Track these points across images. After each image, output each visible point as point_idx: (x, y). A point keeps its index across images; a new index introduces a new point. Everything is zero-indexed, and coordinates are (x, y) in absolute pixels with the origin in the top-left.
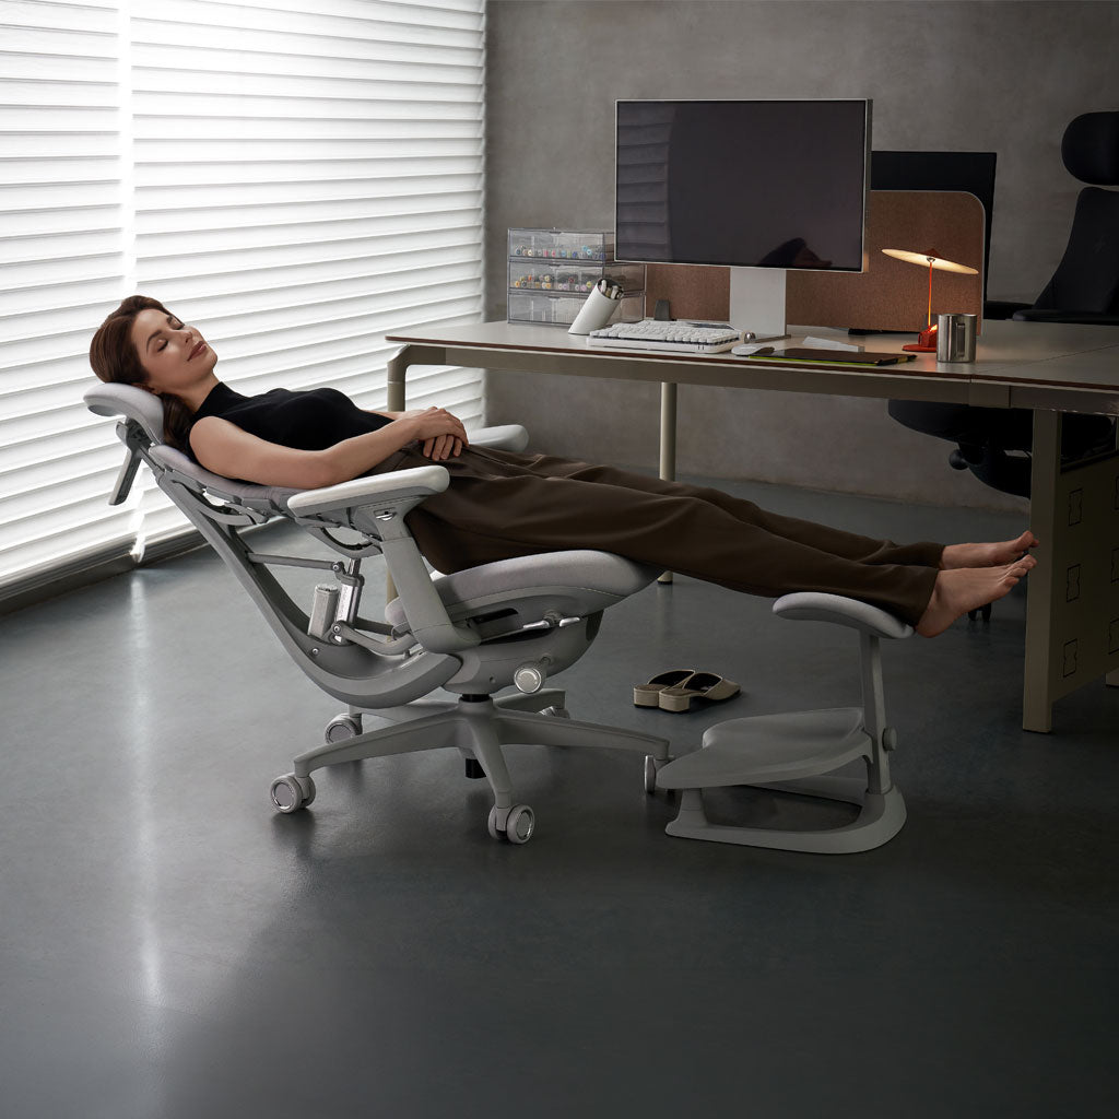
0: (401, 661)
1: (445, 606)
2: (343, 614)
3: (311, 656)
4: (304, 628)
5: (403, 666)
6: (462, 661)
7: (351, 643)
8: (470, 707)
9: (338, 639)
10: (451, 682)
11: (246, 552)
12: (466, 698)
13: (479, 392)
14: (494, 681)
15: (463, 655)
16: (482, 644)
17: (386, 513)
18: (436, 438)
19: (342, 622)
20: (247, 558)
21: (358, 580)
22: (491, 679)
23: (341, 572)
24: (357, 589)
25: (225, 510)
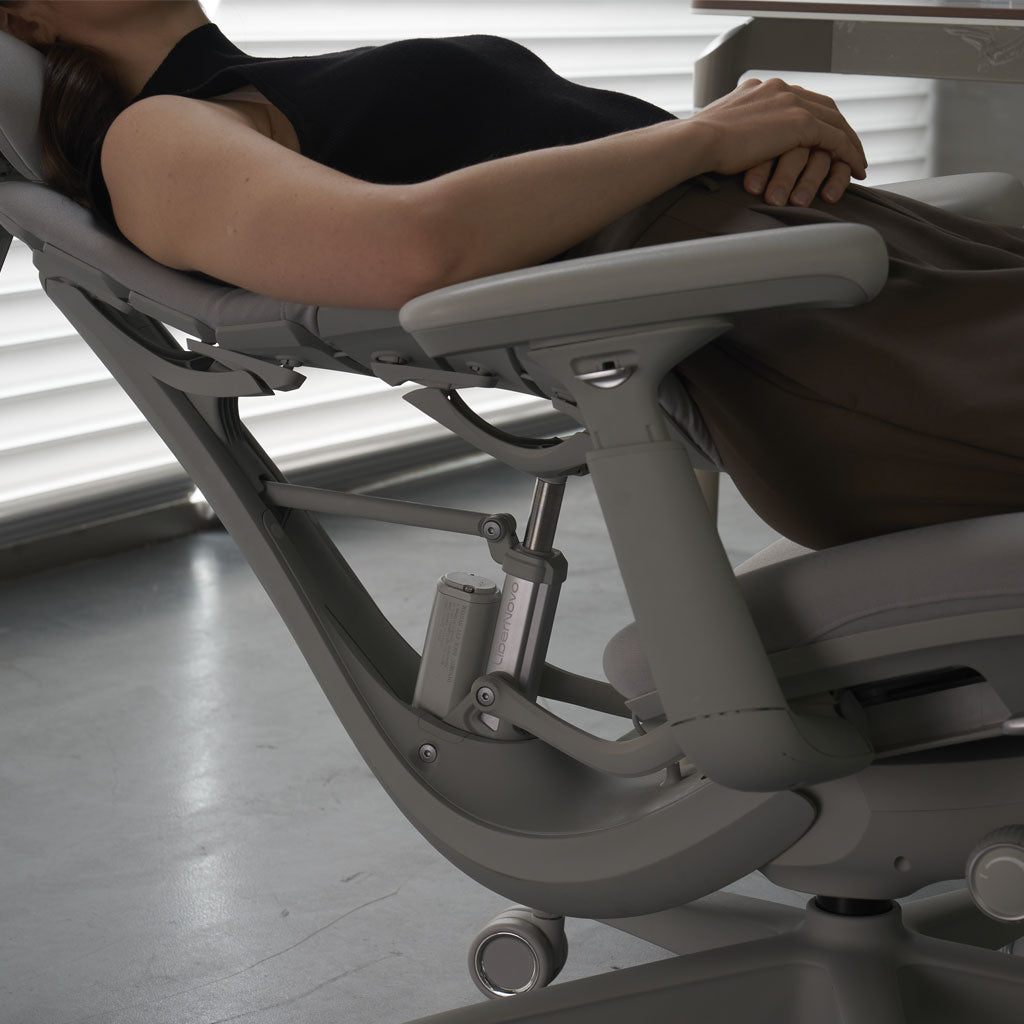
0: (653, 793)
1: (769, 652)
2: (507, 656)
3: (416, 763)
4: (403, 686)
5: (657, 806)
6: (816, 804)
7: (524, 736)
8: (837, 930)
9: (493, 722)
10: (784, 860)
11: (263, 478)
12: (825, 905)
13: (923, 115)
14: (905, 866)
15: (823, 790)
16: (878, 762)
17: (608, 366)
18: (776, 161)
19: (503, 677)
20: (264, 496)
21: (551, 568)
22: (899, 860)
23: (506, 543)
24: (544, 588)
25: (198, 362)
